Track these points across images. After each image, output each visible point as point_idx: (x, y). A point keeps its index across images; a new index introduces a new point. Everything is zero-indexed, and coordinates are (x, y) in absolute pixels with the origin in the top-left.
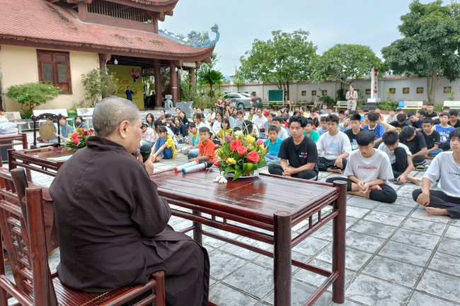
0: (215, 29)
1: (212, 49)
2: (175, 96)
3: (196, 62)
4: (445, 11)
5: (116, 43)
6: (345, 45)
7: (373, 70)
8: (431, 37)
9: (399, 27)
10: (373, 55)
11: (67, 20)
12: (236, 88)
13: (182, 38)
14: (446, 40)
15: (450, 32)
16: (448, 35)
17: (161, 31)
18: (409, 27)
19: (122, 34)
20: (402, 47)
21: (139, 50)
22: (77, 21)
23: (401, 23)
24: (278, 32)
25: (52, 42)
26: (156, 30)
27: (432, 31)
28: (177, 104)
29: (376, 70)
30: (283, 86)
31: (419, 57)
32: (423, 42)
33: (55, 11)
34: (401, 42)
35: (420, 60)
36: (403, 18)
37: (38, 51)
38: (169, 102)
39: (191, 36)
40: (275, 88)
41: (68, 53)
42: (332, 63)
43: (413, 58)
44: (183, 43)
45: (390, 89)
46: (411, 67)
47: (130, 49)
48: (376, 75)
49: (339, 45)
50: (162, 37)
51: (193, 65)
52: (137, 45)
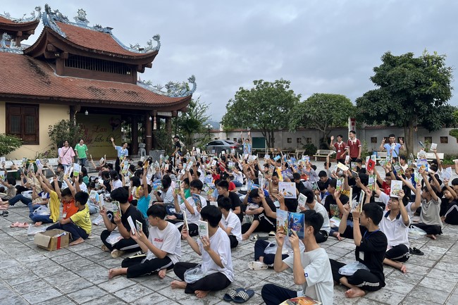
0: (192, 80)
1: (191, 96)
2: (149, 145)
3: (172, 111)
4: (417, 63)
5: (88, 95)
6: (322, 95)
7: (349, 120)
8: (400, 89)
9: (372, 78)
10: (350, 103)
11: (43, 74)
12: (225, 134)
13: (160, 89)
14: (415, 92)
15: (418, 84)
16: (416, 86)
17: (140, 82)
18: (380, 77)
19: (97, 86)
20: (371, 97)
21: (110, 101)
22: (54, 75)
23: (374, 74)
24: (260, 82)
25: (19, 97)
26: (134, 81)
27: (400, 83)
28: (150, 152)
29: (352, 120)
30: (267, 133)
31: (389, 108)
32: (394, 94)
33: (34, 66)
34: (372, 93)
35: (391, 111)
36: (376, 69)
37: (7, 104)
38: (143, 150)
39: (168, 87)
40: (259, 135)
41: (38, 105)
42: (308, 112)
43: (383, 109)
44: (160, 93)
45: (372, 138)
47: (100, 101)
48: (353, 124)
49: (317, 94)
50: (140, 88)
51: (169, 114)
52: (111, 97)
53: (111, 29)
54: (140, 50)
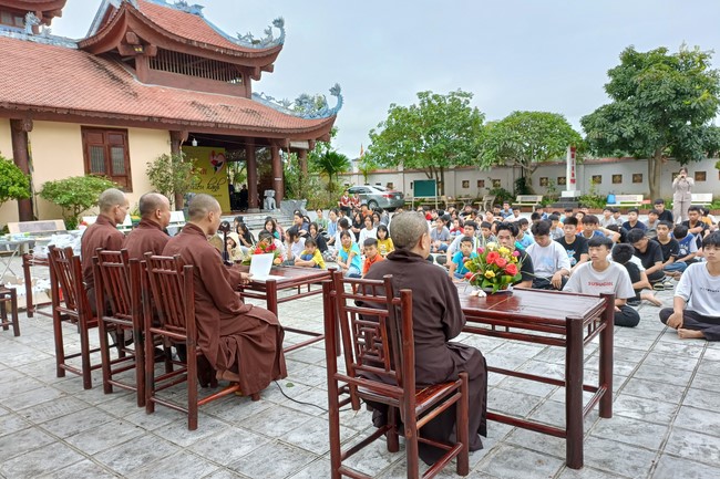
0: (336, 91)
1: (332, 120)
2: (280, 192)
3: (309, 141)
4: (671, 63)
5: (195, 115)
6: (527, 113)
7: (568, 149)
8: (654, 102)
9: (606, 85)
10: (569, 127)
11: (120, 81)
12: (362, 177)
13: (287, 105)
14: (675, 106)
15: (680, 94)
16: (676, 98)
17: (256, 95)
18: (621, 86)
19: (201, 101)
20: (612, 115)
21: (229, 124)
22: (135, 83)
23: (609, 80)
24: (427, 93)
25: (106, 116)
26: (248, 94)
27: (654, 92)
28: (282, 203)
29: (572, 150)
30: (434, 174)
31: (636, 130)
32: (641, 108)
33: (101, 67)
34: (610, 108)
35: (638, 135)
36: (611, 73)
37: (83, 128)
38: (271, 200)
39: (301, 102)
40: (423, 177)
41: (126, 131)
42: (509, 140)
43: (628, 132)
44: (288, 113)
45: (594, 177)
46: (624, 143)
47: (216, 124)
48: (573, 156)
49: (518, 114)
50: (258, 104)
51: (305, 145)
52: (225, 117)
53: (201, 7)
54: (254, 42)
